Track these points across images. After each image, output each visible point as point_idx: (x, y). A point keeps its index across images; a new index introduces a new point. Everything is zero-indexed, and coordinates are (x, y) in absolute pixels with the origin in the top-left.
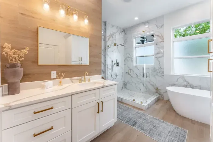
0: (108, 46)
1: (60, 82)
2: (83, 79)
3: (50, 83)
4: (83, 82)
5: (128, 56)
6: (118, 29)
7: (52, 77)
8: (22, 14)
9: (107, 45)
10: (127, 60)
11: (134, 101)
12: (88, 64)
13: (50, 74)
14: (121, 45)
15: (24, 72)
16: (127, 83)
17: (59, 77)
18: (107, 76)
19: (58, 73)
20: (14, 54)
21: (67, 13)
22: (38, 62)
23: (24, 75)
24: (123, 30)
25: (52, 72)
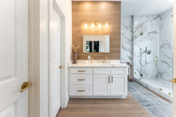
0: (136, 36)
1: (92, 62)
2: (105, 61)
3: (87, 61)
4: (105, 63)
5: (164, 43)
6: (149, 17)
7: (89, 59)
8: (78, 32)
9: (134, 35)
10: (164, 47)
11: (160, 90)
12: (109, 52)
13: (88, 57)
14: (151, 33)
15: (78, 55)
16: (163, 73)
17: (91, 59)
18: (134, 63)
19: (91, 57)
20: (75, 48)
21: (95, 24)
22: (83, 51)
23: (78, 57)
24: (157, 16)
25: (89, 56)
